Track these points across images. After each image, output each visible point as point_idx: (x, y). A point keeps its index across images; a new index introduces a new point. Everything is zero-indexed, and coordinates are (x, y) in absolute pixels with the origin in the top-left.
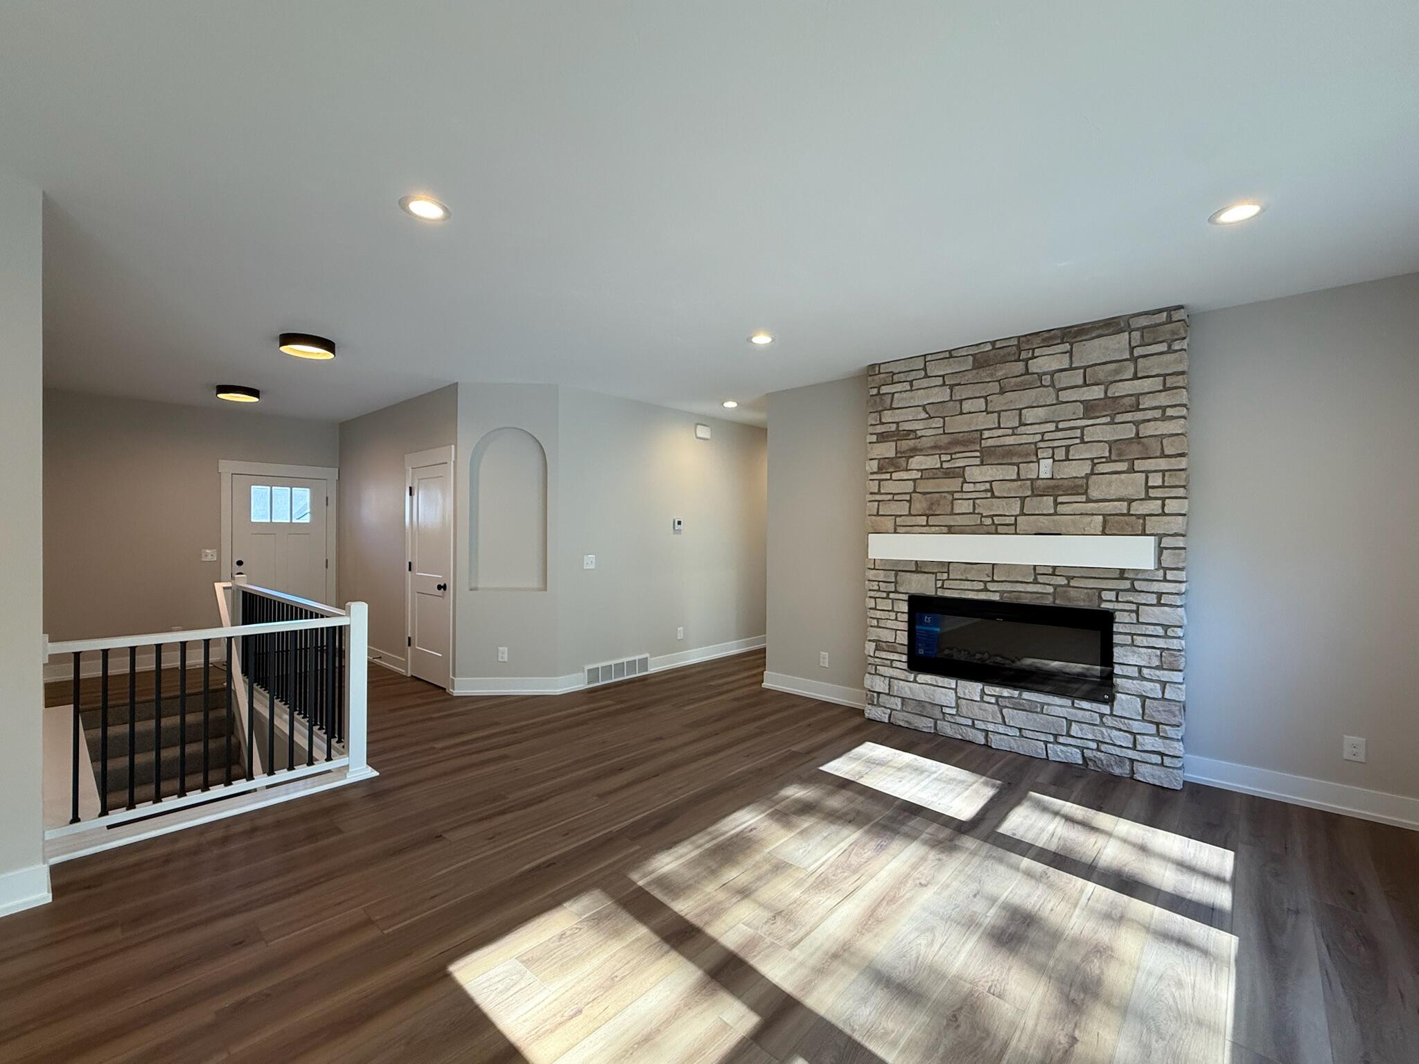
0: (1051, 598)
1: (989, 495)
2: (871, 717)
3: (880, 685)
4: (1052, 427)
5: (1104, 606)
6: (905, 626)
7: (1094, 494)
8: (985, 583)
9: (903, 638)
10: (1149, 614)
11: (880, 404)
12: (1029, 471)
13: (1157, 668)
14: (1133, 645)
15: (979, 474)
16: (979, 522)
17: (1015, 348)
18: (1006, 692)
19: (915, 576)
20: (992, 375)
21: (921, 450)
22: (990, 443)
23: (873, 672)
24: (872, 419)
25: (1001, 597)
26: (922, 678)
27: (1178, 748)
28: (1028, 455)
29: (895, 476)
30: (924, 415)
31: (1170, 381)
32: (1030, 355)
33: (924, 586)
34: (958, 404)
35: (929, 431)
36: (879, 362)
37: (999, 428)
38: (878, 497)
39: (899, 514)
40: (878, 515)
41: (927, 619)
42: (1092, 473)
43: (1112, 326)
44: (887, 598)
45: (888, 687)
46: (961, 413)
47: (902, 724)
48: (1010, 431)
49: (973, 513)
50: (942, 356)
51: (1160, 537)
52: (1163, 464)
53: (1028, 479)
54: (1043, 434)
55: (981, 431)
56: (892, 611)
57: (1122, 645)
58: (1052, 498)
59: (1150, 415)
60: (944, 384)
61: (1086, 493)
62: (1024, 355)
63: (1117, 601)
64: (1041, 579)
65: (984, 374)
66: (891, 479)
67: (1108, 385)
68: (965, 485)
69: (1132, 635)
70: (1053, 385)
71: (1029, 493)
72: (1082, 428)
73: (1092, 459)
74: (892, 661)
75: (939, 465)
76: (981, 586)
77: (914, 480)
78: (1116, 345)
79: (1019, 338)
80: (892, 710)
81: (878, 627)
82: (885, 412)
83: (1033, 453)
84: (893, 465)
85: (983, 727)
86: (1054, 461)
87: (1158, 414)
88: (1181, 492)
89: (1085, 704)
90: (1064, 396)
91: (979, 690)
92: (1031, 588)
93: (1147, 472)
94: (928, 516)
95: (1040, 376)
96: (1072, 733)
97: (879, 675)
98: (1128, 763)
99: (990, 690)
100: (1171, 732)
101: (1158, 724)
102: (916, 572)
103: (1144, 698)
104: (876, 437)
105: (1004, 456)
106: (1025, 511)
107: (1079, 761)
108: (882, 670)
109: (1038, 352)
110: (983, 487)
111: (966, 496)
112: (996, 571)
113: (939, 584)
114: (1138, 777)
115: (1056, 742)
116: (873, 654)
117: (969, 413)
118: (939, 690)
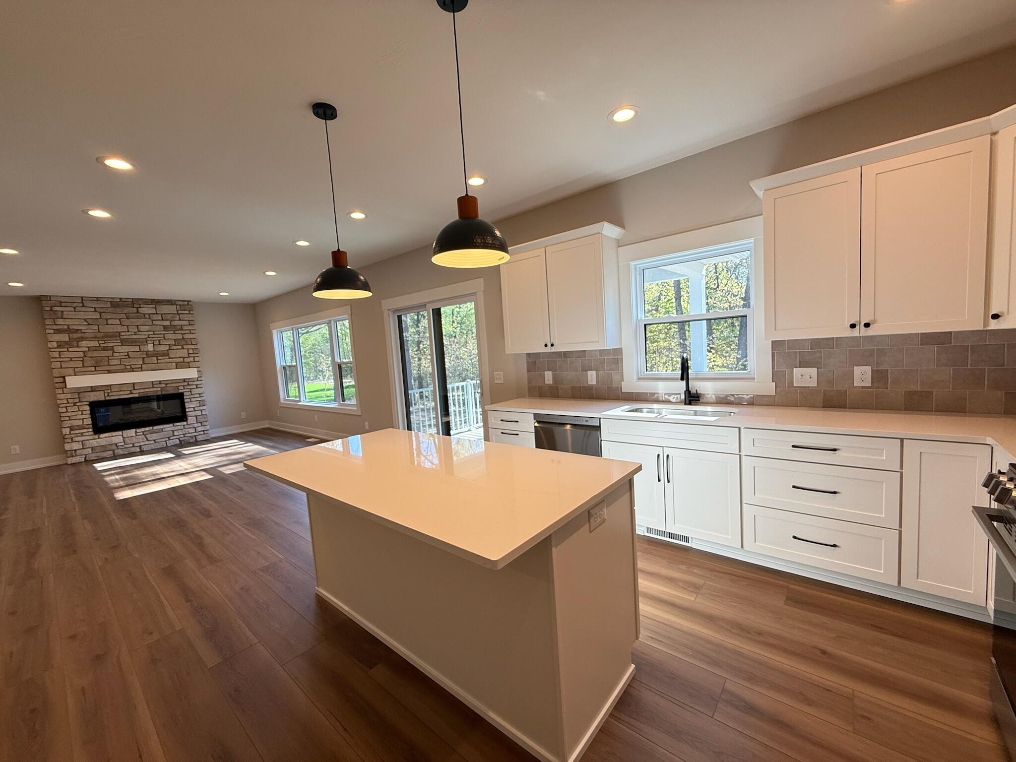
1: (127, 357)
3: (76, 446)
4: (152, 333)
5: (180, 391)
6: (88, 416)
7: (171, 356)
8: (131, 391)
9: (89, 421)
10: (195, 391)
11: (53, 315)
12: (144, 348)
13: (200, 406)
14: (191, 401)
15: (122, 349)
16: (124, 368)
17: (131, 303)
18: (147, 429)
19: (91, 393)
20: (122, 311)
21: (86, 338)
22: (125, 337)
23: (70, 441)
24: (49, 322)
25: (139, 395)
26: (102, 436)
27: (208, 427)
28: (143, 342)
29: (71, 349)
30: (86, 323)
31: (191, 323)
32: (139, 306)
33: (99, 396)
34: (105, 320)
35: (90, 330)
36: (50, 295)
37: (128, 331)
38: (60, 360)
39: (76, 366)
40: (61, 367)
41: (101, 411)
42: (169, 349)
43: (170, 302)
44: (75, 405)
45: (81, 446)
46: (107, 324)
47: (92, 458)
48: (133, 333)
49: (121, 364)
50: (93, 299)
51: (198, 368)
52: (192, 347)
53: (144, 351)
54: (148, 335)
55: (120, 332)
56: (79, 410)
57: (187, 402)
58: (155, 358)
59: (186, 332)
60: (95, 311)
61: (168, 356)
62: (135, 306)
63: (184, 389)
64: (155, 386)
65: (117, 310)
66: (68, 351)
67: (171, 321)
69: (190, 398)
70: (150, 318)
71: (145, 356)
72: (164, 334)
73: (169, 345)
74: (82, 433)
75: (98, 345)
76: (129, 392)
77: (84, 352)
78: (173, 309)
79: (133, 299)
80: (86, 455)
81: (70, 420)
82: (59, 319)
83: (146, 342)
84: (68, 344)
85: (139, 445)
86: (154, 345)
87: (189, 332)
88: (198, 355)
89: (178, 424)
90: (155, 323)
91: (134, 432)
92: (151, 390)
93: (188, 349)
94: (95, 367)
95: (144, 314)
96: (175, 434)
97: (74, 442)
98: (194, 437)
99: (138, 431)
100: (205, 423)
101: (201, 423)
102: (92, 391)
103: (196, 416)
104: (53, 331)
105: (132, 342)
106: (145, 362)
107: (179, 443)
108: (77, 439)
109: (141, 306)
110: (124, 354)
111: (115, 358)
112: (135, 385)
113: (106, 395)
114: (198, 440)
115: (169, 440)
116: (68, 433)
117: (112, 324)
118: (114, 438)
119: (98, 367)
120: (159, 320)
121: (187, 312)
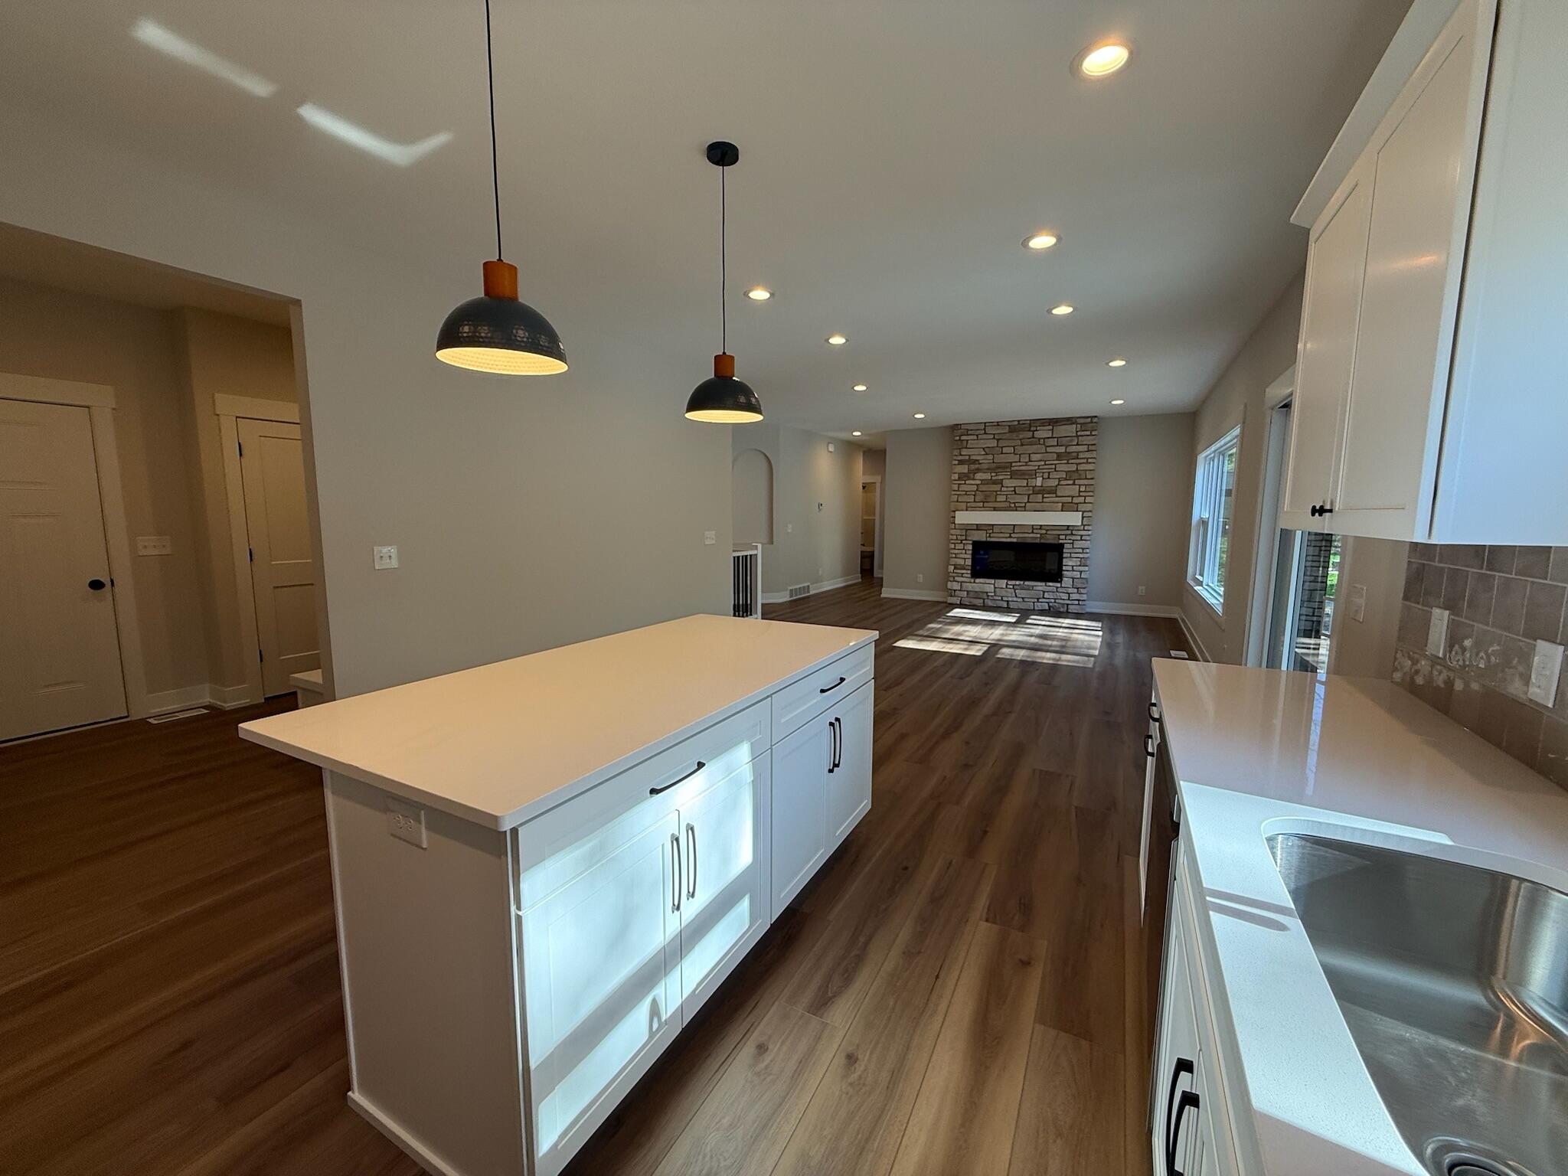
0: (1039, 539)
1: (1014, 493)
2: (951, 602)
3: (956, 586)
4: (1043, 463)
5: (1061, 541)
6: (970, 556)
7: (1059, 494)
8: (1010, 534)
9: (969, 562)
10: (1078, 544)
11: (961, 445)
12: (1032, 482)
13: (1080, 566)
14: (1071, 557)
15: (1010, 483)
16: (1008, 505)
17: (1028, 425)
18: (1018, 583)
19: (976, 532)
20: (1017, 436)
21: (981, 470)
22: (1015, 468)
23: (952, 580)
24: (956, 452)
25: (1017, 540)
26: (978, 580)
27: (1085, 597)
28: (1032, 475)
29: (967, 482)
30: (983, 453)
31: (1091, 448)
32: (1035, 429)
33: (981, 536)
34: (1000, 449)
35: (986, 460)
36: (960, 423)
37: (1020, 462)
38: (958, 493)
40: (957, 501)
41: (982, 552)
42: (1058, 485)
43: (1069, 421)
44: (961, 543)
45: (960, 587)
46: (1002, 453)
47: (967, 603)
48: (1024, 464)
49: (1006, 501)
50: (993, 424)
51: (1083, 512)
52: (1086, 482)
53: (1031, 486)
54: (1039, 466)
55: (1011, 463)
56: (964, 549)
57: (1066, 558)
58: (1041, 495)
59: (1082, 461)
60: (994, 438)
61: (1055, 493)
62: (1032, 429)
63: (1065, 539)
64: (1035, 531)
65: (1014, 435)
66: (965, 484)
67: (1067, 447)
69: (1070, 553)
70: (1044, 444)
71: (1031, 492)
72: (1056, 464)
73: (1059, 478)
74: (962, 574)
75: (990, 478)
76: (1008, 535)
77: (977, 485)
78: (1070, 430)
79: (1030, 420)
80: (962, 598)
81: (956, 558)
82: (963, 449)
83: (1033, 474)
84: (966, 476)
85: (1007, 599)
86: (1043, 478)
87: (1085, 461)
88: (1091, 494)
89: (1051, 584)
90: (1049, 450)
91: (1005, 583)
92: (1031, 535)
93: (1080, 485)
94: (984, 502)
95: (1039, 439)
96: (1046, 597)
97: (956, 581)
98: (1066, 606)
99: (1008, 582)
100: (1082, 591)
101: (1078, 588)
102: (977, 529)
103: (1073, 578)
104: (958, 462)
105: (1021, 475)
106: (1030, 501)
107: (1047, 608)
108: (956, 578)
109: (1038, 428)
110: (1010, 489)
111: (1003, 493)
113: (988, 535)
114: (1069, 611)
115: (1038, 602)
116: (952, 571)
117: (1006, 453)
118: (987, 585)
119: (987, 502)
120: (1053, 446)
121: (1089, 433)
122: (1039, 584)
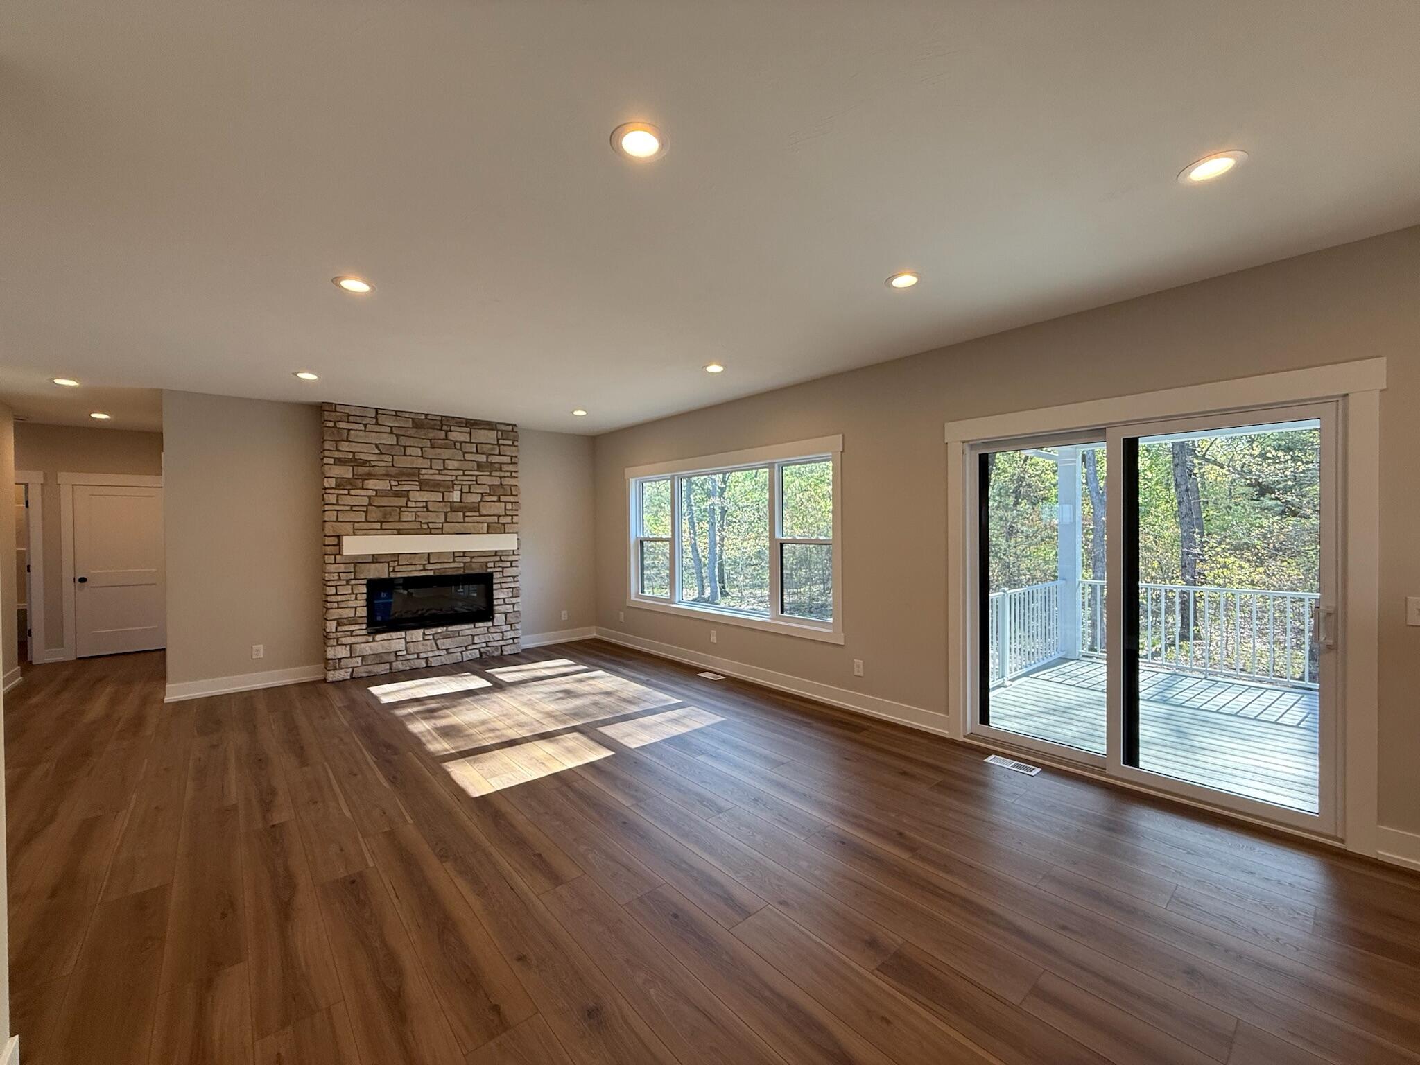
0: (462, 570)
1: (425, 510)
2: (334, 678)
3: (342, 652)
4: (461, 473)
5: (489, 570)
6: (364, 603)
7: (484, 512)
8: (424, 565)
9: (363, 612)
10: (509, 572)
11: (337, 435)
12: (448, 497)
13: (512, 597)
14: (501, 588)
15: (420, 496)
16: (419, 527)
17: (439, 423)
18: (439, 630)
19: (371, 566)
20: (426, 435)
21: (375, 476)
22: (426, 477)
23: (335, 644)
24: (329, 445)
25: (434, 573)
26: (379, 637)
27: (519, 633)
28: (448, 487)
29: (353, 492)
30: (377, 452)
31: (513, 460)
32: (449, 429)
33: (380, 572)
34: (402, 448)
35: (381, 463)
36: (336, 402)
37: (431, 469)
38: (337, 508)
39: (357, 520)
40: (337, 521)
41: (383, 595)
43: (490, 425)
44: (348, 584)
45: (349, 652)
46: (405, 455)
47: (364, 675)
48: (437, 472)
49: (415, 521)
50: (391, 413)
52: (512, 499)
53: (449, 502)
54: (456, 476)
55: (419, 469)
56: (352, 593)
57: (496, 589)
58: (461, 514)
59: (506, 474)
60: (391, 432)
61: (479, 511)
62: (445, 428)
63: (495, 567)
64: (457, 559)
65: (420, 433)
66: (349, 494)
67: (488, 455)
68: (409, 503)
69: (500, 583)
70: (461, 449)
71: (449, 510)
72: (477, 476)
73: (482, 494)
74: (352, 631)
75: (389, 488)
76: (421, 567)
77: (369, 497)
78: (491, 436)
79: (442, 417)
80: (353, 668)
81: (339, 608)
82: (343, 442)
83: (451, 487)
84: (351, 484)
85: (425, 656)
86: (462, 492)
87: (509, 474)
88: (518, 513)
89: (480, 625)
90: (468, 457)
91: (422, 634)
92: (453, 565)
93: (505, 502)
94: (381, 523)
95: (455, 442)
96: (476, 642)
97: (340, 645)
98: (500, 648)
99: (428, 632)
100: (517, 626)
101: (511, 625)
102: (373, 562)
103: (506, 614)
104: (333, 460)
105: (434, 487)
106: (448, 520)
107: (479, 656)
108: (343, 640)
109: (453, 428)
110: (421, 505)
111: (409, 510)
112: (431, 557)
113: (391, 569)
114: (505, 653)
115: (467, 650)
116: (334, 630)
117: (411, 456)
118: (394, 642)
119: (387, 522)
120: (472, 453)
121: (510, 443)
122: (467, 626)
